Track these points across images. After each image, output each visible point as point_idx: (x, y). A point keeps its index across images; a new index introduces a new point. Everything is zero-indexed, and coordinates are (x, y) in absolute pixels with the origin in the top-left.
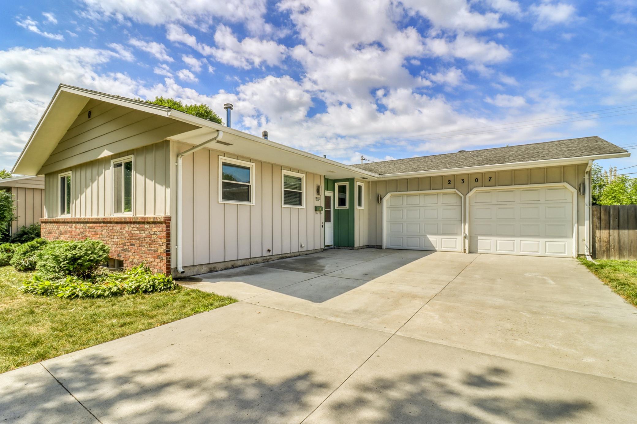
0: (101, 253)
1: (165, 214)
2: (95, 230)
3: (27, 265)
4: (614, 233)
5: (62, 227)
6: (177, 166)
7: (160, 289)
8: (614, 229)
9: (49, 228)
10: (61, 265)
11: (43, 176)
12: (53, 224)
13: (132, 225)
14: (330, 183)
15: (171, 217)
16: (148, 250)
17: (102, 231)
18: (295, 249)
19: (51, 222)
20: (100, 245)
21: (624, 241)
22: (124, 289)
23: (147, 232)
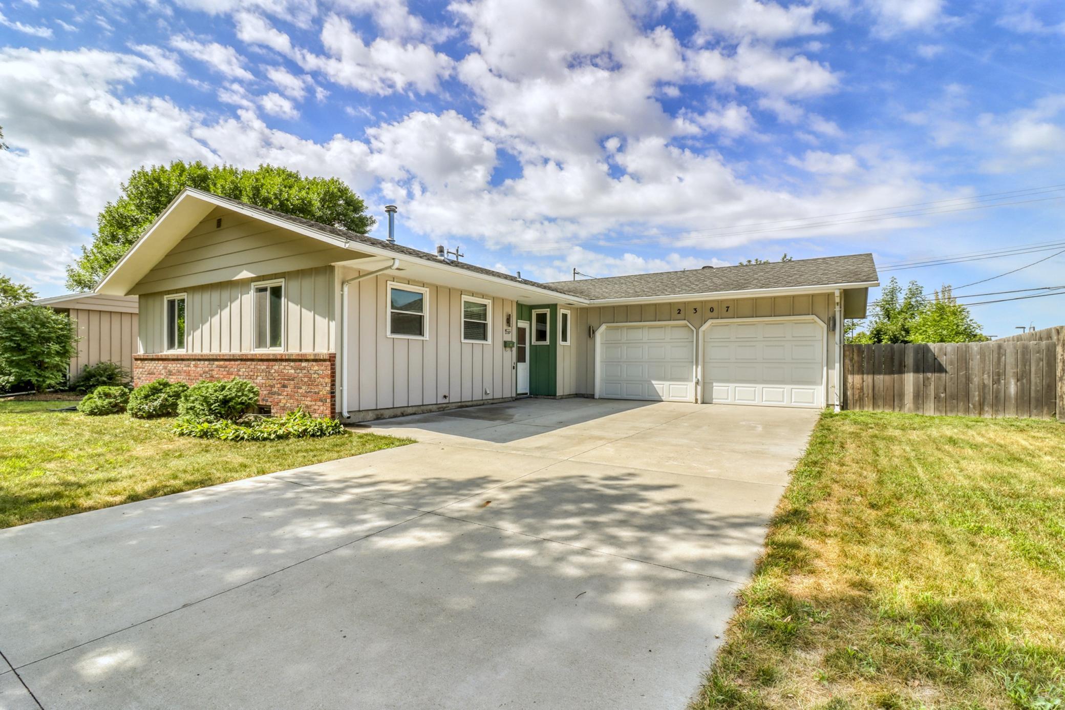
0: (251, 395)
1: (329, 350)
2: (227, 369)
3: (151, 411)
4: (868, 378)
5: (172, 366)
6: (342, 295)
7: (329, 433)
8: (868, 374)
9: (150, 368)
10: (212, 407)
11: (137, 296)
12: (157, 362)
13: (284, 364)
14: (524, 310)
15: (335, 354)
16: (306, 392)
17: (239, 371)
18: (478, 396)
19: (152, 360)
20: (249, 386)
21: (879, 388)
22: (290, 433)
23: (305, 371)
